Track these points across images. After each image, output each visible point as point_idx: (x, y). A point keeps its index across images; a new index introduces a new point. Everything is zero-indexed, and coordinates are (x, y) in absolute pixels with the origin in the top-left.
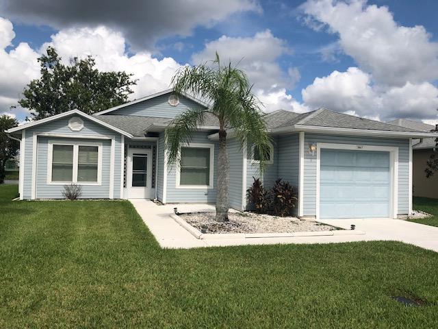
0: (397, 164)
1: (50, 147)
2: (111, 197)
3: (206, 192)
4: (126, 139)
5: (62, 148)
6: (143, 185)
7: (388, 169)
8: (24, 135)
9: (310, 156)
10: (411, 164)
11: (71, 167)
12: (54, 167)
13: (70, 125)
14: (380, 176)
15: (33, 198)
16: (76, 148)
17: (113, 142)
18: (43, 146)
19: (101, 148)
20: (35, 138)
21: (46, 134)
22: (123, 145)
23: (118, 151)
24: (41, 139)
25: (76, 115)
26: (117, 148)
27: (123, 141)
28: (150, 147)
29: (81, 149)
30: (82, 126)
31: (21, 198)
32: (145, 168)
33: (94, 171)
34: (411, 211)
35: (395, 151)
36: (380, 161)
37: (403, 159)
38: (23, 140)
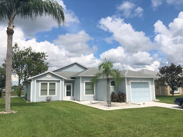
0: (151, 86)
1: (40, 83)
2: (60, 100)
3: (93, 96)
4: (65, 80)
5: (44, 84)
6: (70, 95)
7: (148, 87)
8: (32, 80)
9: (128, 84)
10: (154, 85)
11: (47, 90)
12: (41, 90)
13: (47, 76)
14: (147, 89)
15: (35, 101)
16: (48, 84)
17: (61, 81)
18: (38, 83)
19: (56, 84)
20: (36, 81)
21: (39, 79)
22: (64, 82)
23: (62, 84)
24: (38, 81)
25: (49, 73)
26: (62, 83)
27: (64, 81)
28: (72, 82)
29: (50, 84)
30: (51, 76)
31: (31, 102)
32: (70, 89)
33: (54, 91)
34: (155, 99)
35: (150, 82)
36: (146, 85)
37: (152, 84)
38: (32, 81)
